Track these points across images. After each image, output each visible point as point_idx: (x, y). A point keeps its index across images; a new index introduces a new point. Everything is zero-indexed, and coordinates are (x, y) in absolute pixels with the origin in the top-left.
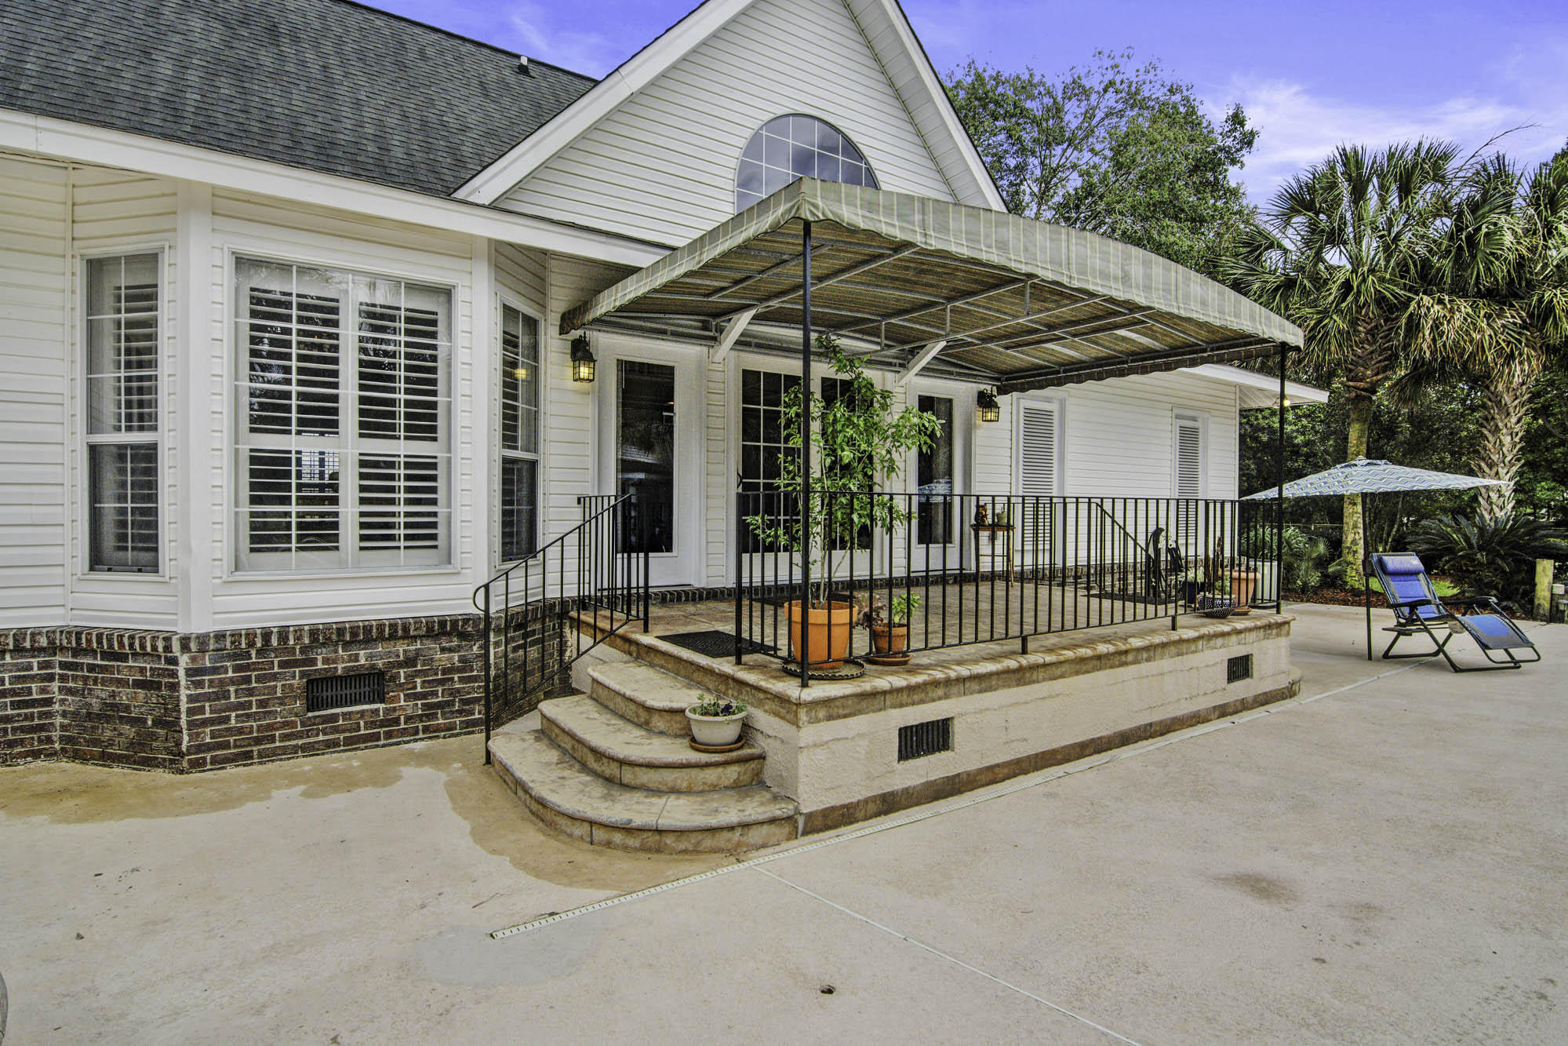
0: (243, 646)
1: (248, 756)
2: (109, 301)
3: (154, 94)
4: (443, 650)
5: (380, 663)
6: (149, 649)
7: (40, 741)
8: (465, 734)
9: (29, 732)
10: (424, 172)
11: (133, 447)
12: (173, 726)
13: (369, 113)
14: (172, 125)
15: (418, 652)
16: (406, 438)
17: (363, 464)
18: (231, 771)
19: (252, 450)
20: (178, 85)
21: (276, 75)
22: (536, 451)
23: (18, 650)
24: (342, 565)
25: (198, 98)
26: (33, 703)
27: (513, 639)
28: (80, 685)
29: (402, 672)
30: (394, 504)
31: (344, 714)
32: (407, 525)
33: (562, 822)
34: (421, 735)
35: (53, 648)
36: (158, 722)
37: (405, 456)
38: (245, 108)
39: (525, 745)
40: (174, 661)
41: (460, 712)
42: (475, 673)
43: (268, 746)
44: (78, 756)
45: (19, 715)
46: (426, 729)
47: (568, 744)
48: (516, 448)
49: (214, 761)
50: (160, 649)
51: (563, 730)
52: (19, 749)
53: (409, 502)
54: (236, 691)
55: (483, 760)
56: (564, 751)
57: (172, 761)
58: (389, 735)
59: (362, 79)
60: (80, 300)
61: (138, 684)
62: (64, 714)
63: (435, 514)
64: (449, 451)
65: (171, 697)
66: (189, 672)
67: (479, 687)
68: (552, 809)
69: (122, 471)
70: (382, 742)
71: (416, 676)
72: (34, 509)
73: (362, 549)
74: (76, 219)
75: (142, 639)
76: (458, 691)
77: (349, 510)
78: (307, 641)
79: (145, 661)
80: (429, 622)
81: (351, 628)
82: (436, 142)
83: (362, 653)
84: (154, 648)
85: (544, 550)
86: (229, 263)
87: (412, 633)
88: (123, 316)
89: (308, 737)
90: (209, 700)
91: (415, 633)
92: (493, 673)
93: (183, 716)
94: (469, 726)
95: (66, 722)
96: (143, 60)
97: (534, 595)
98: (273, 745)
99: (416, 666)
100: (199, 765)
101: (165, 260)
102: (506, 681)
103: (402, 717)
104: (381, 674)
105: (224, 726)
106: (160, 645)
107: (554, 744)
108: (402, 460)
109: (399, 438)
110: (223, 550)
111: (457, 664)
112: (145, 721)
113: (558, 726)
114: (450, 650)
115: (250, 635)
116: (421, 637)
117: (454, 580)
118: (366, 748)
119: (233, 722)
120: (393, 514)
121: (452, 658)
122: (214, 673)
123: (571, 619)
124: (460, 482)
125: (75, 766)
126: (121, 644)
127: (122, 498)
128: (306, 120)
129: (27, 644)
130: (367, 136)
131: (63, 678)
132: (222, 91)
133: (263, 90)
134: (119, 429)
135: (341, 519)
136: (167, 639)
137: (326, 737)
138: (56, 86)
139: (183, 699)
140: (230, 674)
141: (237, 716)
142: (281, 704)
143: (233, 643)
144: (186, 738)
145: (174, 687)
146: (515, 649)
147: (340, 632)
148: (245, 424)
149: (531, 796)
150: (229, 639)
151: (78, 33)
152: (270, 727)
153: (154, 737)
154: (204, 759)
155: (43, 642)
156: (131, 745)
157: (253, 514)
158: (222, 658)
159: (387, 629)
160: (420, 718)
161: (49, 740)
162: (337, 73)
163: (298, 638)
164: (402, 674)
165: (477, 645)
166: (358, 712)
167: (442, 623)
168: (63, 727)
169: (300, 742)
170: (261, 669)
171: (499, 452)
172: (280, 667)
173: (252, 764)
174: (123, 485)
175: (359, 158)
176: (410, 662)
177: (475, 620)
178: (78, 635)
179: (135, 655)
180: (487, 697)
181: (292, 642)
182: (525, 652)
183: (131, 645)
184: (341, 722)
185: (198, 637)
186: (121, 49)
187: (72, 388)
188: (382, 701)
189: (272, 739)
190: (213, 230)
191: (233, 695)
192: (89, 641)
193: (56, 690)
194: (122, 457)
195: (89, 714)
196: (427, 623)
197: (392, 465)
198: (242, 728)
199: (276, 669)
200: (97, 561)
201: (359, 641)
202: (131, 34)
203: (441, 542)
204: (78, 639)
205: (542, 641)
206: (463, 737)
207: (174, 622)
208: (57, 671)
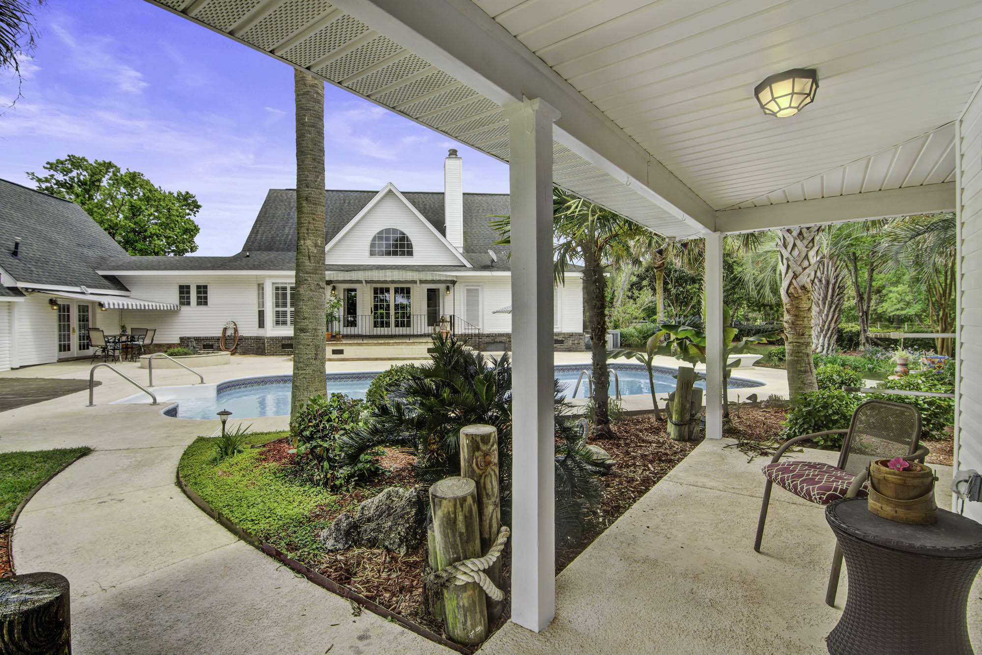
1: (274, 355)
2: (260, 289)
19: (275, 310)
23: (251, 339)
28: (257, 344)
52: (250, 353)
54: (273, 345)
61: (262, 344)
66: (267, 342)
75: (263, 337)
77: (289, 319)
78: (281, 339)
79: (263, 341)
86: (271, 284)
88: (262, 291)
90: (269, 346)
93: (266, 348)
110: (272, 325)
112: (261, 348)
119: (272, 349)
122: (270, 342)
126: (260, 338)
127: (261, 318)
134: (262, 308)
139: (266, 345)
140: (272, 343)
142: (278, 348)
144: (266, 351)
147: (286, 337)
148: (275, 306)
150: (272, 338)
152: (277, 351)
154: (268, 354)
155: (253, 338)
157: (276, 320)
172: (278, 342)
179: (262, 339)
185: (269, 337)
189: (277, 353)
190: (269, 280)
195: (258, 348)
200: (258, 327)
204: (256, 337)
207: (266, 335)
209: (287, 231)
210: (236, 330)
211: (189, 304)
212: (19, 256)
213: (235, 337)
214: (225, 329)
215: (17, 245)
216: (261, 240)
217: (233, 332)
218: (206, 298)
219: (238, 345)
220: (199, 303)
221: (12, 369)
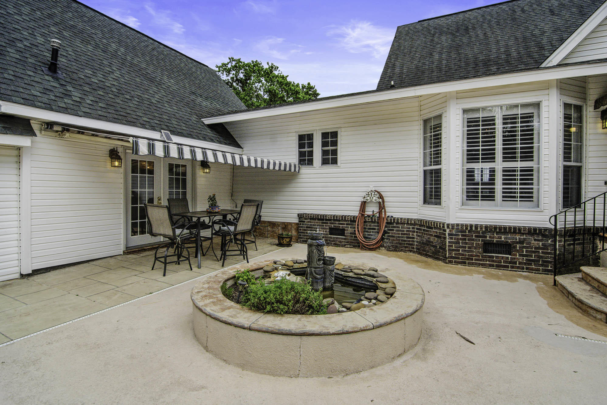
0: (464, 229)
1: (465, 263)
2: (429, 131)
3: (434, 66)
4: (535, 240)
5: (509, 241)
6: (438, 226)
7: (411, 248)
8: (544, 274)
9: (409, 245)
10: (526, 58)
11: (435, 170)
12: (444, 249)
13: (502, 43)
14: (440, 73)
15: (524, 239)
16: (521, 161)
17: (504, 171)
18: (459, 266)
19: (467, 169)
20: (440, 60)
21: (468, 45)
22: (581, 162)
23: (408, 224)
24: (496, 206)
25: (446, 62)
26: (410, 238)
27: (568, 240)
28: (421, 234)
29: (518, 245)
30: (515, 185)
31: (496, 256)
32: (521, 193)
33: (591, 311)
34: (525, 270)
35: (415, 224)
36: (440, 248)
37: (520, 167)
38: (460, 60)
39: (573, 281)
40: (445, 231)
41: (542, 265)
42: (549, 251)
43: (471, 261)
44: (420, 253)
45: (407, 240)
46: (527, 268)
47: (596, 284)
48: (570, 161)
49: (455, 262)
50: (442, 227)
51: (593, 278)
52: (407, 249)
53: (521, 184)
54: (462, 242)
55: (553, 284)
56: (594, 287)
57: (444, 260)
58: (512, 267)
59: (499, 32)
60: (422, 132)
61: (435, 236)
62: (417, 242)
63: (532, 189)
64: (539, 164)
65: (444, 241)
66: (449, 235)
67: (551, 257)
68: (586, 305)
69: (432, 177)
70: (510, 269)
71: (524, 248)
72: (412, 188)
73: (503, 200)
74: (421, 110)
75: (437, 223)
76: (542, 257)
77: (499, 187)
78: (484, 230)
79: (437, 230)
80: (530, 229)
81: (499, 227)
82: (530, 44)
83: (503, 236)
84: (440, 226)
85: (585, 203)
86: (461, 112)
87: (522, 232)
88: (432, 134)
89: (484, 261)
90: (454, 244)
91: (523, 232)
92: (558, 252)
93: (447, 247)
94: (547, 272)
95: (418, 244)
96: (431, 57)
97: (579, 224)
98: (472, 261)
99: (524, 244)
100: (450, 262)
101: (444, 115)
102: (564, 257)
103: (518, 262)
104: (510, 245)
105: (458, 252)
106: (442, 225)
107: (587, 283)
108: (519, 169)
109: (518, 161)
110: (459, 199)
111: (541, 246)
112: (437, 247)
113: (590, 276)
114: (538, 240)
115: (466, 226)
116: (526, 234)
117: (541, 214)
118: (504, 270)
119: (461, 251)
120: (515, 189)
121: (539, 244)
122: (456, 236)
123: (600, 236)
124: (543, 176)
125: (419, 256)
126: (431, 225)
127: (431, 184)
128: (480, 55)
129: (410, 222)
130: (502, 52)
131: (417, 232)
132: (453, 57)
133: (465, 51)
134: (431, 165)
135: (496, 190)
136: (443, 224)
137: (490, 263)
138: (411, 74)
139: (447, 242)
140: (460, 237)
141: (462, 250)
142: (475, 249)
143: (461, 227)
144: (448, 254)
145: (445, 238)
146: (569, 245)
147: (495, 228)
148: (465, 161)
149: (575, 299)
150: (460, 226)
151: (414, 56)
152: (471, 255)
153: (439, 252)
154: (452, 261)
155: (413, 222)
156: (433, 253)
157: (467, 188)
158: (458, 232)
159: (512, 229)
160: (525, 264)
161: (413, 248)
162: (489, 34)
163: (481, 229)
164: (518, 246)
165: (550, 240)
166: (501, 257)
167: (535, 229)
168: (417, 245)
169: (481, 262)
170: (469, 237)
171: (562, 163)
172: (475, 237)
173: (466, 266)
174: (432, 180)
175: (499, 62)
176: (521, 242)
177: (550, 230)
178: (421, 221)
179: (435, 228)
180: (555, 262)
181: (479, 229)
182: (574, 247)
183: (434, 225)
184: (495, 259)
185: (452, 224)
186: (425, 56)
187: (420, 155)
188: (510, 255)
189: (472, 259)
190: (457, 104)
191: (461, 243)
192: (423, 223)
193: (415, 235)
194: (431, 173)
195: (423, 243)
196: (528, 229)
197: (515, 171)
198: (463, 254)
199: (474, 238)
200: (425, 202)
201: (502, 232)
202: (427, 50)
203: (535, 199)
204: (421, 222)
205: (583, 244)
206: (543, 275)
207: (445, 220)
208: (416, 230)
209: (436, 57)
210: (382, 206)
211: (310, 162)
212: (61, 74)
213: (379, 217)
214: (364, 205)
215: (55, 52)
216: (401, 73)
217: (376, 210)
218: (335, 152)
219: (385, 232)
220: (325, 162)
221: (22, 276)
